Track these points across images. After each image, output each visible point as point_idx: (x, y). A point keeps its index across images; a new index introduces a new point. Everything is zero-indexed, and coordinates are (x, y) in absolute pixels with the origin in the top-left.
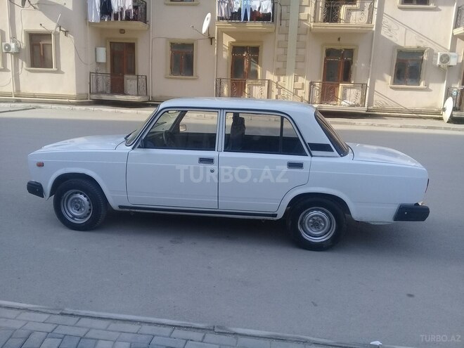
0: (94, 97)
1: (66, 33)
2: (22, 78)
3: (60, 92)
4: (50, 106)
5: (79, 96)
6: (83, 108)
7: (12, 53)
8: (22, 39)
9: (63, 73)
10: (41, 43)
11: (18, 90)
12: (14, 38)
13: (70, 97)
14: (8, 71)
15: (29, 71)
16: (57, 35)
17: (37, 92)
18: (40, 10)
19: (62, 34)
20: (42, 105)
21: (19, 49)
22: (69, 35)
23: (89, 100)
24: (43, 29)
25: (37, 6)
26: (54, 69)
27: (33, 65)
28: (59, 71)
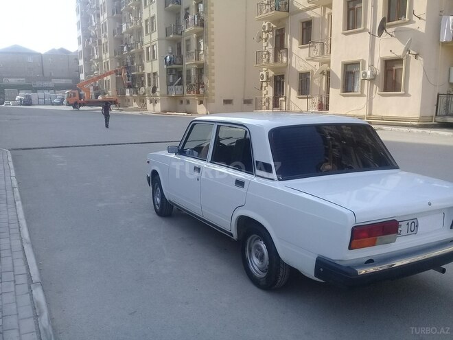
0: (439, 119)
1: (416, 56)
2: (374, 102)
3: (405, 114)
4: (390, 128)
5: (422, 118)
6: (420, 130)
7: (369, 80)
8: (378, 65)
9: (410, 96)
10: (394, 68)
11: (370, 114)
12: (372, 65)
13: (413, 120)
14: (364, 96)
15: (381, 95)
16: (408, 59)
17: (384, 115)
18: (395, 37)
19: (412, 58)
20: (384, 127)
21: (375, 76)
22: (419, 58)
23: (433, 123)
24: (393, 55)
25: (393, 34)
26: (402, 92)
27: (385, 89)
28: (406, 94)
